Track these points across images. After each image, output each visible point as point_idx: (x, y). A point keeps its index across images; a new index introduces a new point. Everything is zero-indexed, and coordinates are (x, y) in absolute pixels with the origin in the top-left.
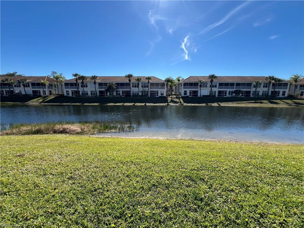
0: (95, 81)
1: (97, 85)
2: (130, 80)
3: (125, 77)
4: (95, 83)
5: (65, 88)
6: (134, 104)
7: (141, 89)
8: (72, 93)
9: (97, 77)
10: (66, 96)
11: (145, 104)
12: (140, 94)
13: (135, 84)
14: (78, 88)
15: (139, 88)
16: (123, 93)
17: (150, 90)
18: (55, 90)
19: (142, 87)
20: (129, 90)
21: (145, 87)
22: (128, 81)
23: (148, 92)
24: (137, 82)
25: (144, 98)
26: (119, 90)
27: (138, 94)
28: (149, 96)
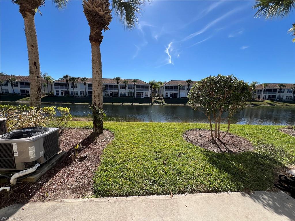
0: (85, 82)
1: (87, 86)
2: (118, 83)
3: (114, 79)
4: (85, 84)
5: (55, 88)
6: (122, 104)
7: (128, 90)
8: (62, 93)
9: (87, 79)
10: (55, 96)
11: (132, 104)
12: (127, 95)
13: (123, 86)
14: (68, 89)
15: (126, 90)
16: (111, 94)
17: (136, 91)
18: (44, 89)
19: (129, 88)
20: (117, 91)
21: (131, 89)
22: (116, 83)
23: (134, 93)
24: (125, 84)
25: (130, 98)
26: (107, 91)
27: (125, 95)
28: (135, 97)
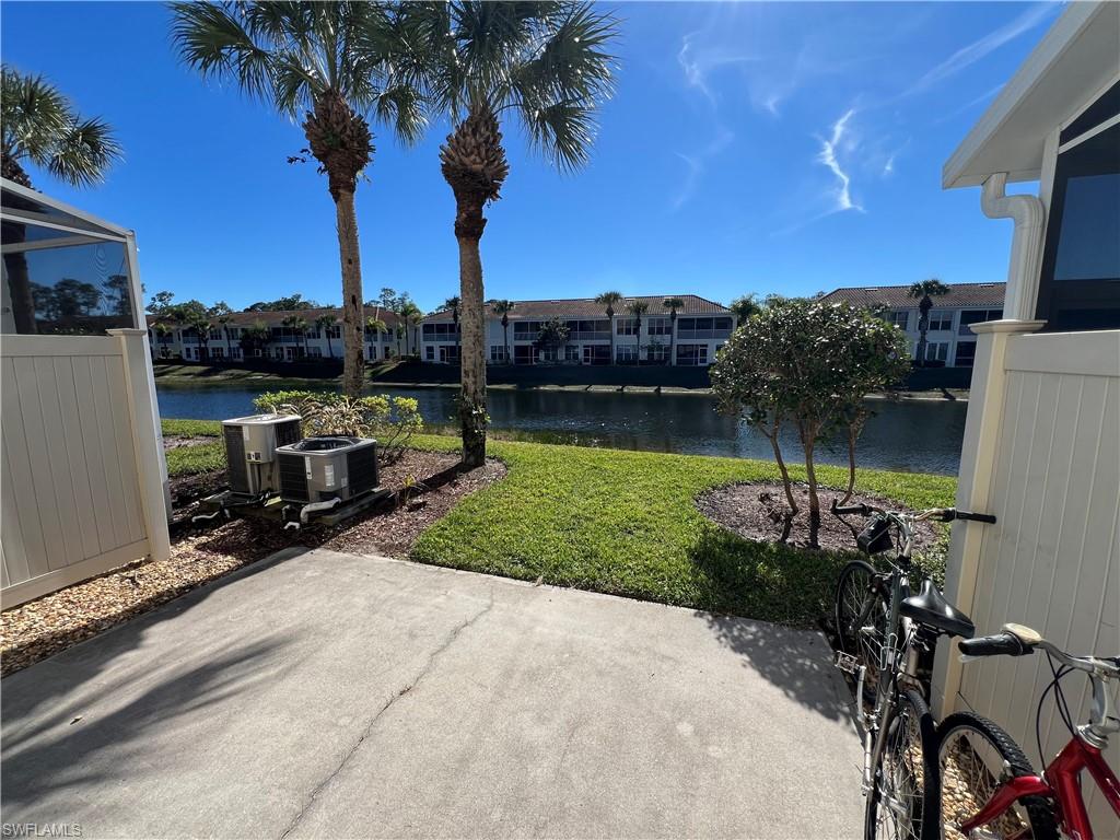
0: (505, 316)
1: (511, 329)
2: (610, 312)
3: (597, 300)
4: (505, 322)
5: (424, 340)
6: (622, 390)
7: (645, 339)
8: (442, 352)
9: (512, 304)
10: (424, 363)
11: (658, 390)
12: (643, 356)
13: (629, 322)
14: (458, 339)
15: (638, 337)
16: (586, 353)
17: (677, 342)
18: (398, 343)
19: (651, 331)
20: (606, 342)
21: (660, 331)
22: (604, 315)
23: (668, 349)
24: (634, 317)
25: (654, 369)
26: (573, 343)
27: (636, 356)
28: (674, 363)
